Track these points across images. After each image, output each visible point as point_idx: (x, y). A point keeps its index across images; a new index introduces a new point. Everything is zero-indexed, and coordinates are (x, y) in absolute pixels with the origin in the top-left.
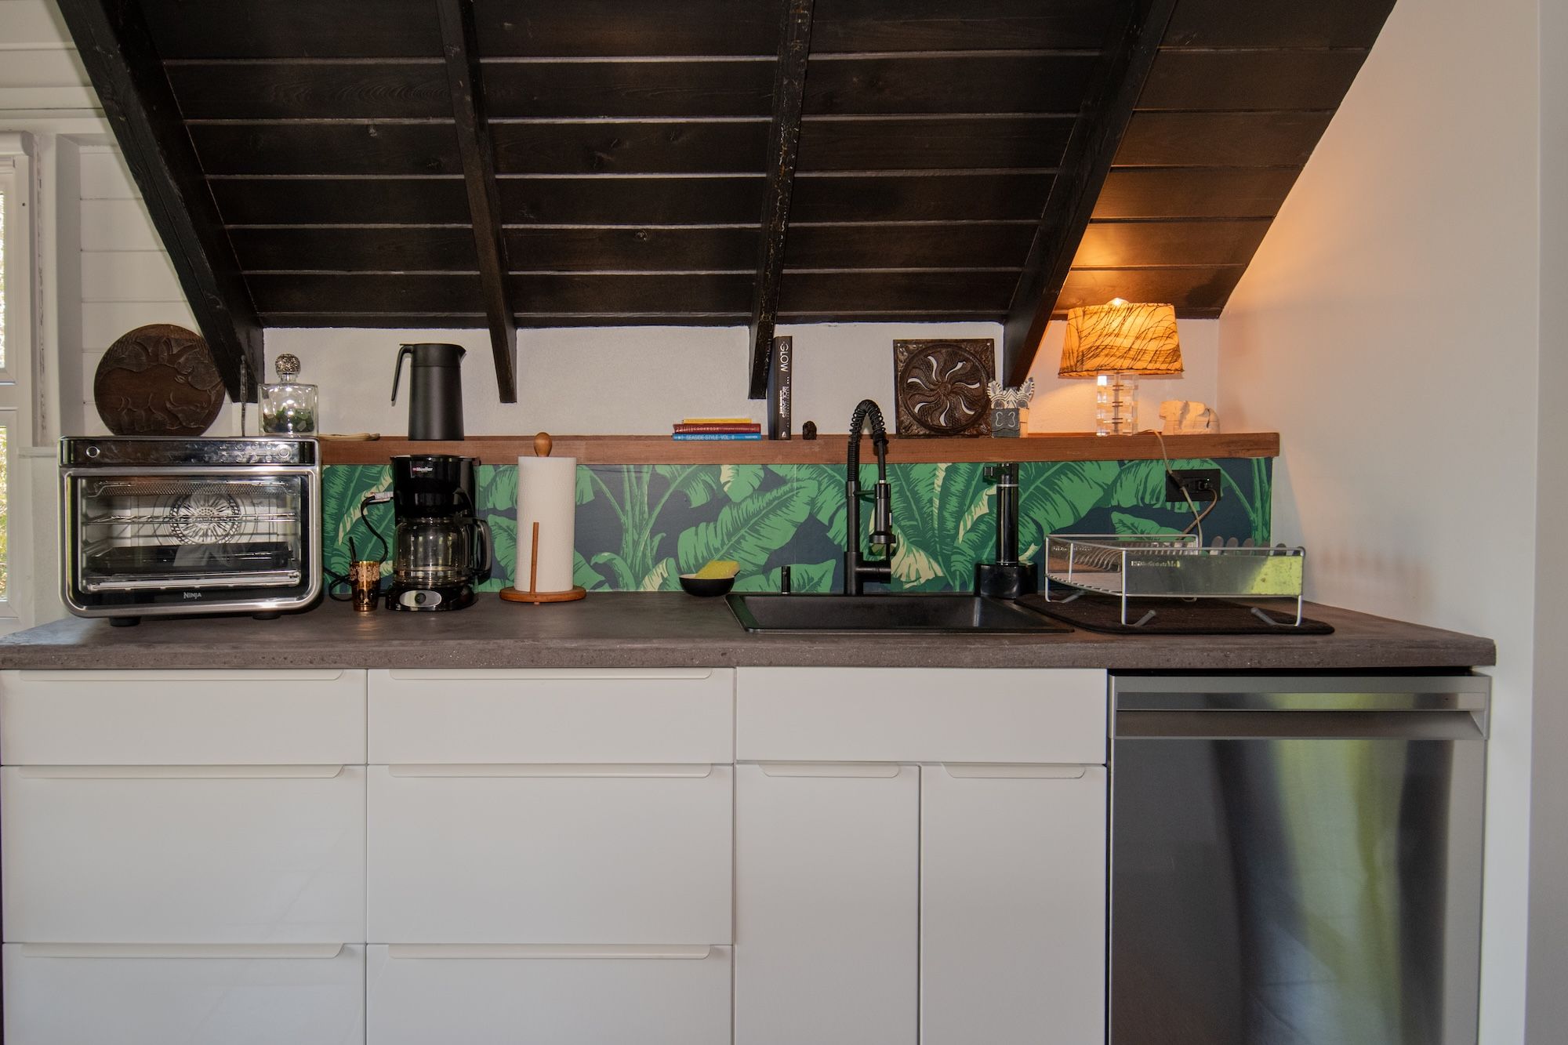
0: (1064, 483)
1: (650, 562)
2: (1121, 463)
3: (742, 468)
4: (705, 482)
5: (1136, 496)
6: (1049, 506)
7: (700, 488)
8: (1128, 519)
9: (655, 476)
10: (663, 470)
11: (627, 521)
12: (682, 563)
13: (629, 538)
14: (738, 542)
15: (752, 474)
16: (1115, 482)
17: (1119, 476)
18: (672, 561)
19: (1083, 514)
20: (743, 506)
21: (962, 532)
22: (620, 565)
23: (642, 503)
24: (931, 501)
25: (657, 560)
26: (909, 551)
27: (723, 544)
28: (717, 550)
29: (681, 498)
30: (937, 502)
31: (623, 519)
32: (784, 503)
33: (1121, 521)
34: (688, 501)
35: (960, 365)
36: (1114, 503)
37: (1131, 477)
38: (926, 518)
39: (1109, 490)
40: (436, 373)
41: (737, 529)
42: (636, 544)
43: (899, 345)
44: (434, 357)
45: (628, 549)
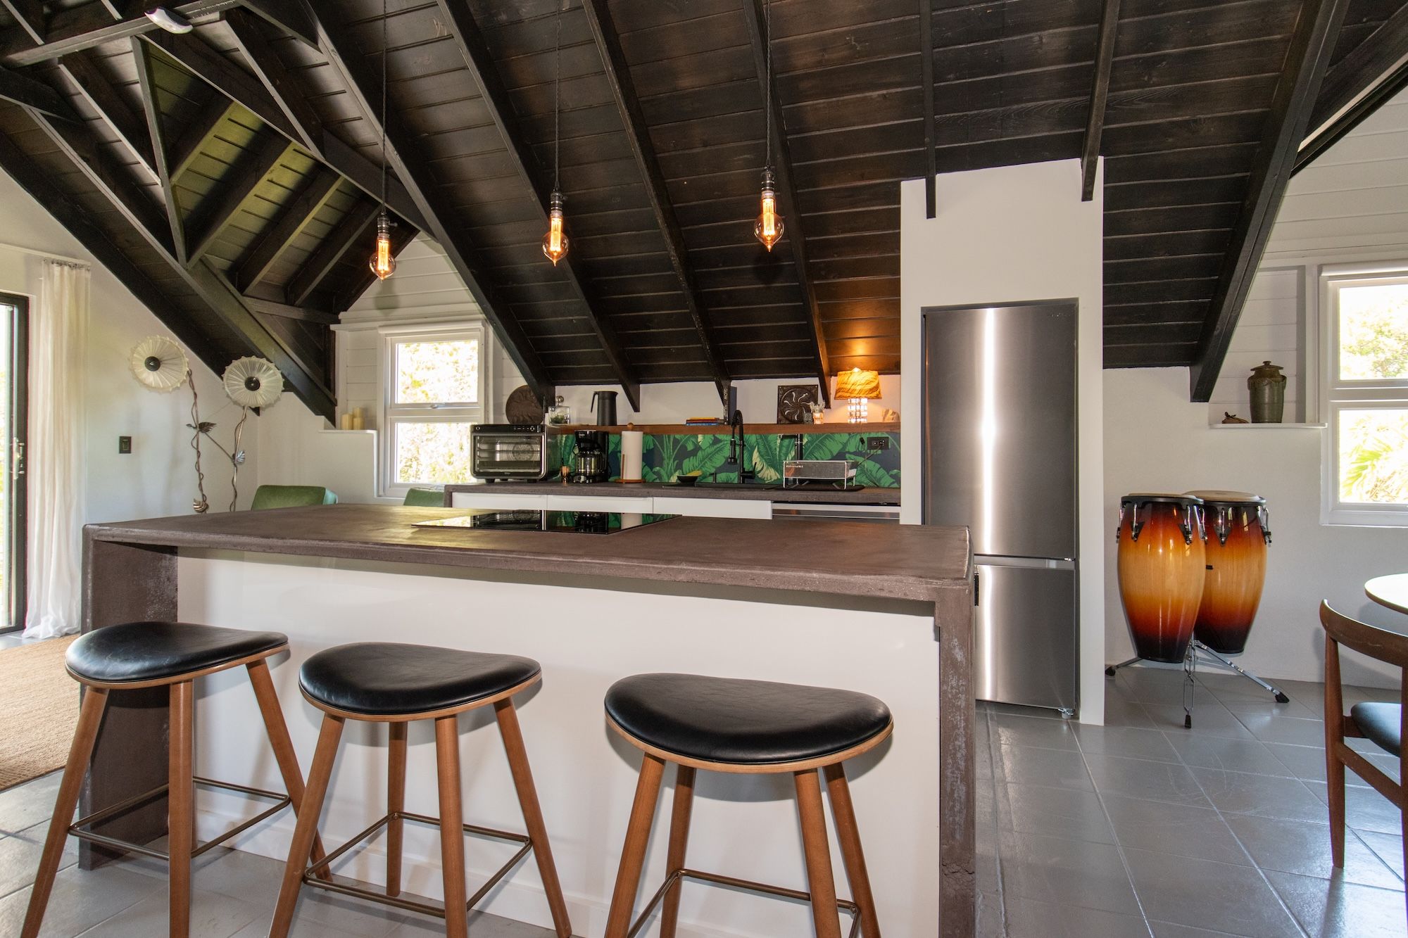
0: (827, 442)
1: (673, 471)
2: (849, 434)
3: (706, 436)
4: (692, 441)
5: (856, 447)
6: (821, 451)
7: (691, 443)
8: (852, 457)
9: (675, 439)
10: (678, 437)
11: (665, 456)
12: (684, 472)
13: (665, 462)
14: (704, 464)
15: (710, 438)
16: (847, 442)
17: (849, 439)
18: (681, 471)
19: (835, 454)
20: (706, 450)
22: (663, 473)
23: (670, 448)
24: (776, 449)
25: (676, 470)
26: (767, 468)
27: (699, 464)
28: (697, 467)
29: (684, 447)
30: (778, 449)
31: (663, 455)
32: (721, 450)
33: (850, 457)
34: (686, 448)
35: (804, 395)
36: (847, 450)
37: (853, 440)
38: (774, 455)
39: (845, 445)
40: (607, 402)
41: (704, 459)
42: (668, 464)
43: (781, 388)
44: (606, 395)
45: (665, 466)
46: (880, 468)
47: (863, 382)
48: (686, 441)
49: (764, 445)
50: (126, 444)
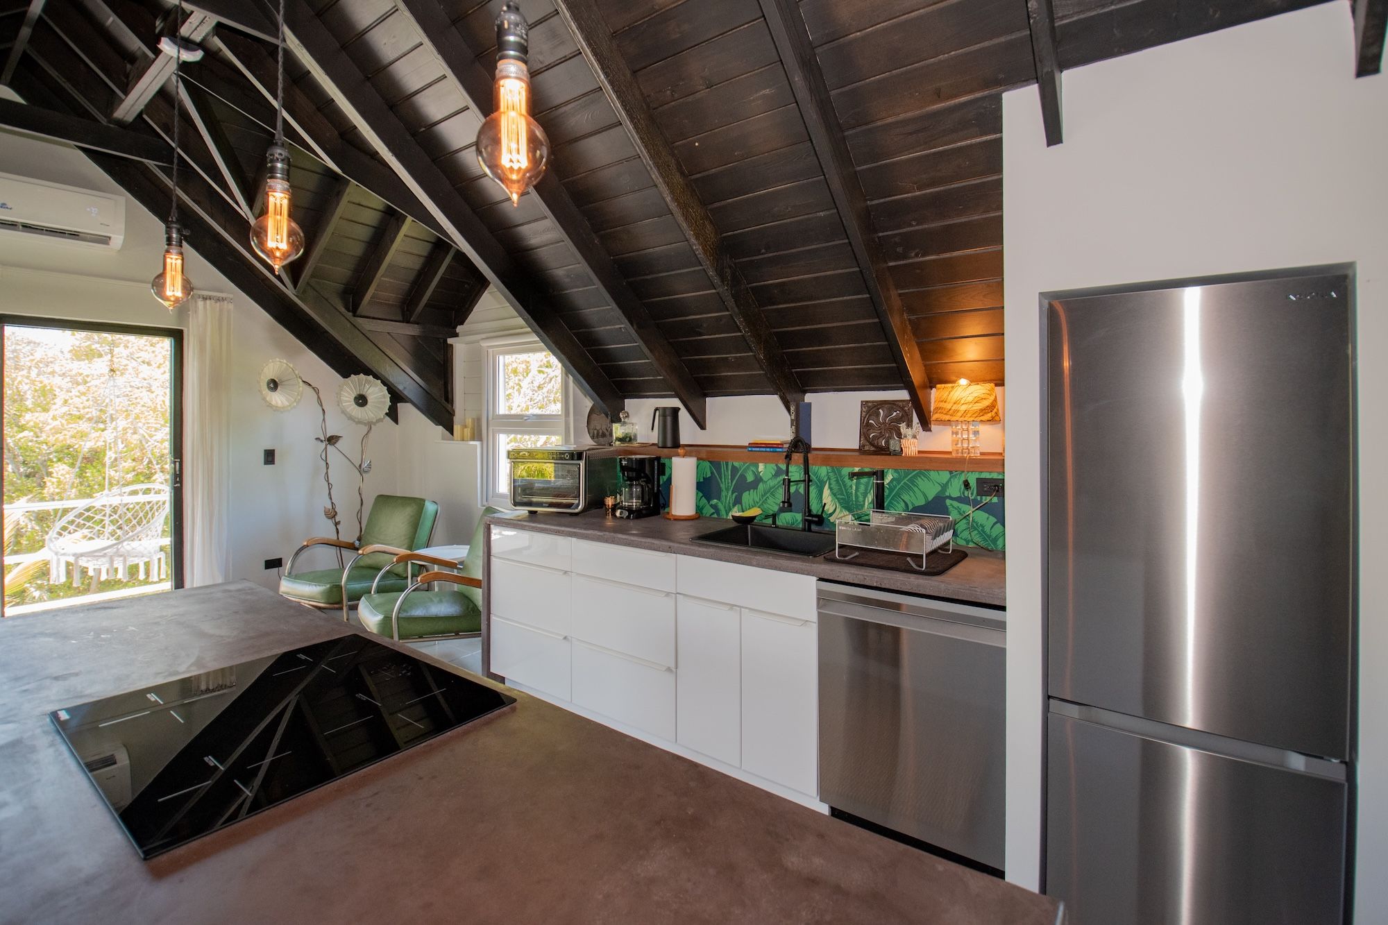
0: (919, 481)
1: (731, 505)
2: (951, 472)
3: (768, 465)
4: (753, 471)
5: (960, 491)
6: (911, 494)
7: (751, 473)
8: (956, 504)
9: (733, 466)
10: (736, 464)
11: (723, 486)
12: (744, 507)
13: (724, 494)
14: (766, 499)
15: (772, 468)
16: (948, 481)
17: (950, 480)
18: (740, 506)
19: (930, 499)
20: (768, 483)
21: (866, 504)
22: (721, 506)
23: (728, 479)
24: (851, 486)
25: (734, 505)
26: (841, 511)
27: (760, 500)
28: (757, 503)
29: (743, 477)
30: (854, 487)
31: (721, 485)
33: (951, 505)
34: (746, 479)
35: (895, 414)
36: (947, 494)
37: (956, 480)
38: (849, 495)
39: (945, 487)
40: (669, 419)
41: (765, 494)
42: (726, 497)
43: (864, 404)
44: (668, 412)
45: (723, 499)
46: (995, 524)
47: (970, 399)
48: (745, 470)
49: (837, 481)
50: (270, 457)
